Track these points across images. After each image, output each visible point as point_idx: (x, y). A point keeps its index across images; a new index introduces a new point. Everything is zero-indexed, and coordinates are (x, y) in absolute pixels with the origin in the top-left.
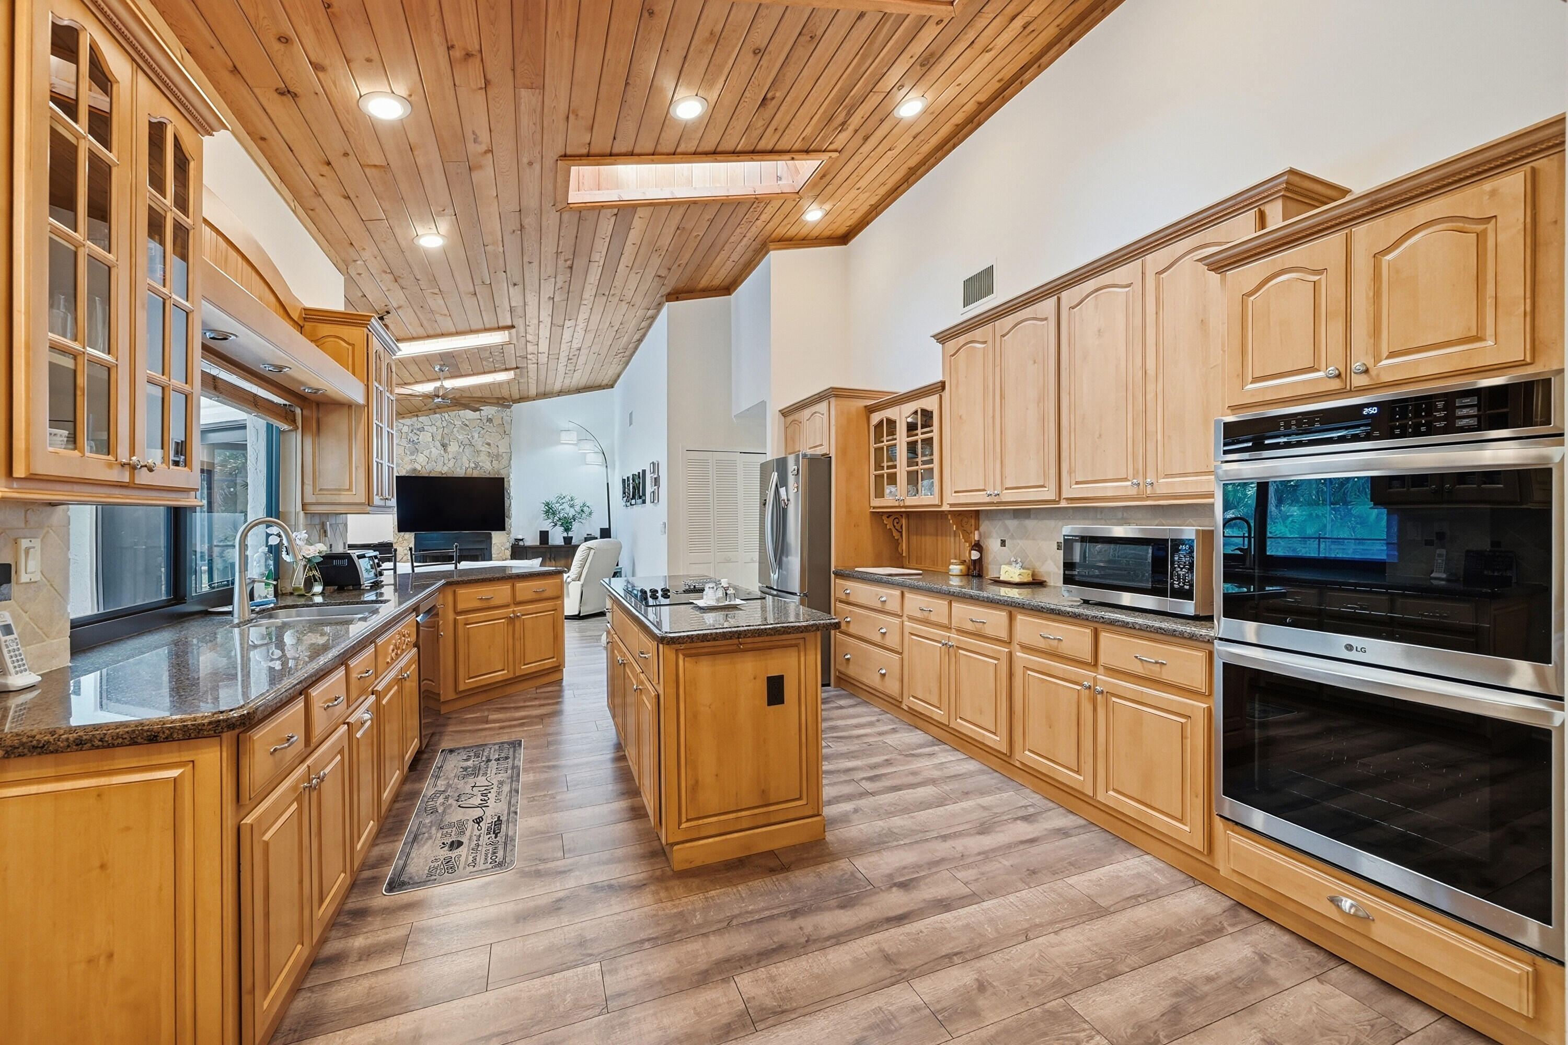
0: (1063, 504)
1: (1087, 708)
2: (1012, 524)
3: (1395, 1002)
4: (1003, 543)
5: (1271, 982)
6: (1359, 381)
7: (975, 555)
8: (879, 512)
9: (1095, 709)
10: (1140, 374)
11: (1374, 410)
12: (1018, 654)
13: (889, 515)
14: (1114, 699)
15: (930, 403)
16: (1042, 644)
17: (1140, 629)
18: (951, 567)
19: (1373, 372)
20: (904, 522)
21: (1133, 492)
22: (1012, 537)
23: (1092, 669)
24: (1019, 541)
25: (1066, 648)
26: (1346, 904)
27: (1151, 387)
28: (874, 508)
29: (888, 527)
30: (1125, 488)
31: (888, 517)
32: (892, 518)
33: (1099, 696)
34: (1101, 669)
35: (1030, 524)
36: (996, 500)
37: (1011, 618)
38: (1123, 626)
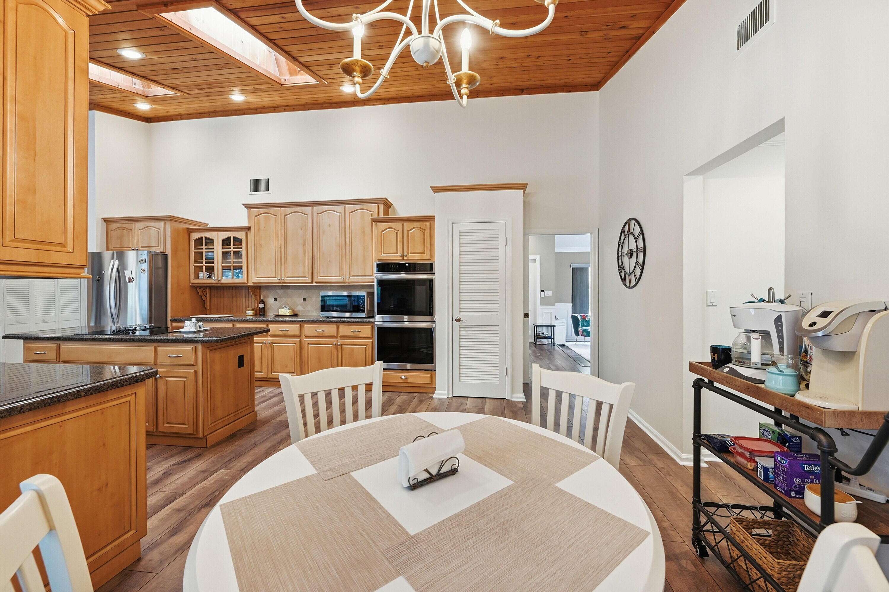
0: (314, 284)
1: (334, 351)
2: (280, 292)
3: (412, 394)
4: (275, 300)
5: (393, 399)
6: (405, 258)
7: (261, 306)
8: (194, 286)
9: (337, 351)
10: (344, 243)
11: (408, 265)
12: (305, 339)
13: (201, 287)
14: (344, 346)
15: (240, 235)
16: (316, 334)
17: (353, 323)
18: (247, 312)
19: (408, 256)
20: (208, 291)
21: (342, 281)
22: (280, 297)
23: (336, 338)
24: (284, 299)
25: (326, 333)
26: (403, 377)
27: (348, 248)
28: (192, 283)
29: (200, 294)
30: (339, 279)
31: (200, 289)
32: (202, 289)
33: (339, 346)
34: (339, 338)
35: (290, 291)
36: (282, 281)
37: (301, 327)
38: (347, 323)
